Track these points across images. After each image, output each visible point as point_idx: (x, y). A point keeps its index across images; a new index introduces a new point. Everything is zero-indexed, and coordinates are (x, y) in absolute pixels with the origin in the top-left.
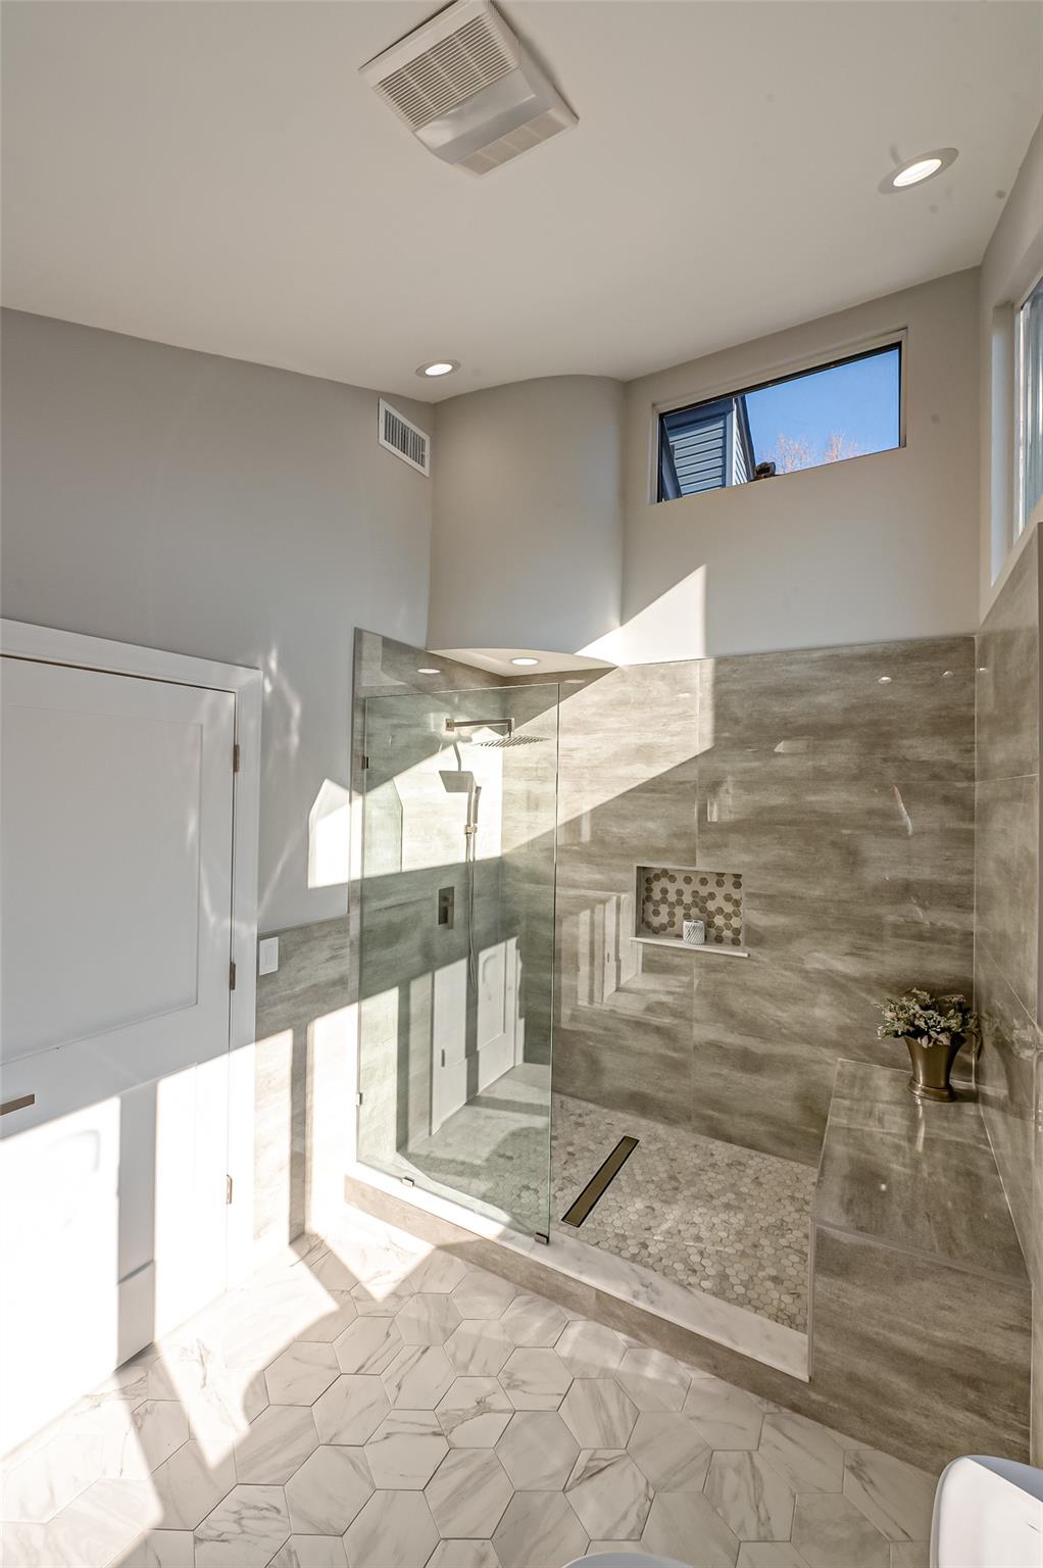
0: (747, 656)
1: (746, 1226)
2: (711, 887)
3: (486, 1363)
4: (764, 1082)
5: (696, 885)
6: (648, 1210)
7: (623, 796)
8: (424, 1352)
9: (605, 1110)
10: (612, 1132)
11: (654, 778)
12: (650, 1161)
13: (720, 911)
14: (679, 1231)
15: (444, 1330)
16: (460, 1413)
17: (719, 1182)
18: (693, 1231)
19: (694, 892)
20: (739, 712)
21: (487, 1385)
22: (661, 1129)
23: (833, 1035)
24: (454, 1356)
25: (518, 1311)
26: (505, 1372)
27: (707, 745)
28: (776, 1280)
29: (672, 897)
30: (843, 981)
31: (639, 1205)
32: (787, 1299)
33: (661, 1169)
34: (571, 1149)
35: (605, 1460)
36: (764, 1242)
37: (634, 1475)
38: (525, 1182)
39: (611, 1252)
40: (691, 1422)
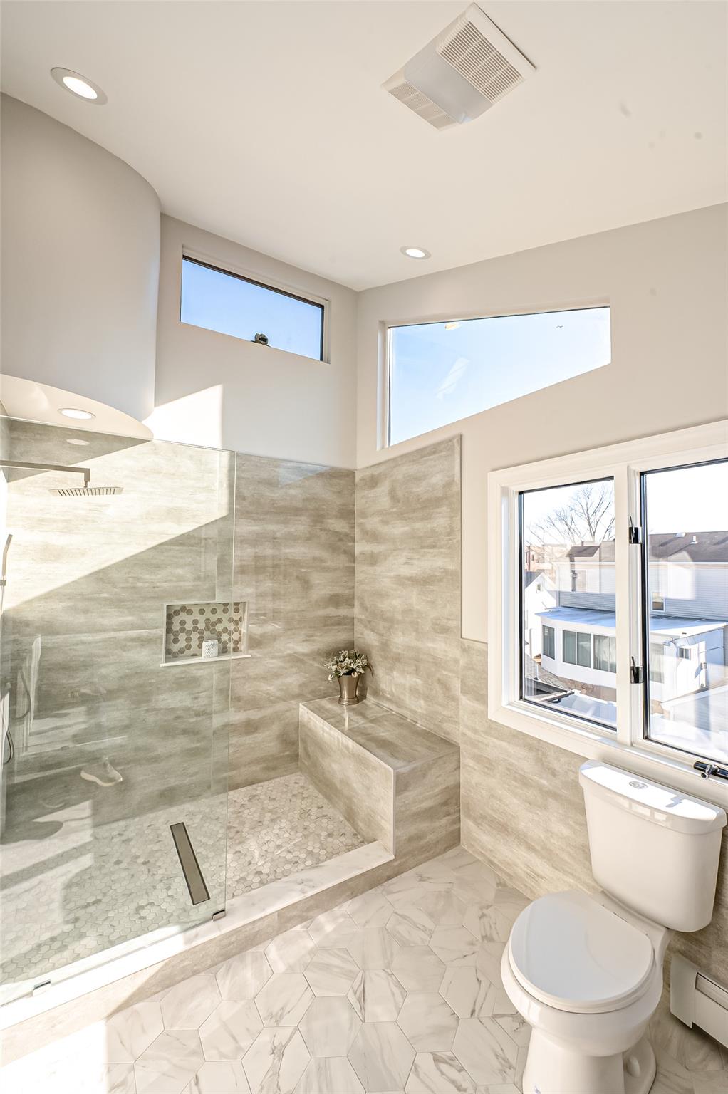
0: (251, 456)
1: (291, 823)
2: (219, 614)
3: (248, 1030)
4: (260, 736)
5: (208, 615)
6: (238, 854)
7: (154, 548)
8: (197, 1083)
9: (137, 819)
10: (158, 829)
11: (183, 535)
12: (204, 829)
13: (225, 630)
14: (266, 851)
15: (194, 1053)
16: (271, 1073)
17: (255, 812)
18: (272, 845)
19: (207, 619)
20: (246, 493)
21: (265, 1038)
22: (189, 807)
23: (296, 691)
24: (222, 1055)
25: (227, 982)
26: (265, 1019)
27: (224, 513)
28: (330, 835)
29: (189, 626)
30: (302, 657)
31: (230, 856)
32: (342, 839)
33: (216, 829)
34: (141, 860)
35: (360, 985)
36: (306, 824)
37: (376, 974)
38: (134, 906)
39: (247, 892)
40: (367, 927)
